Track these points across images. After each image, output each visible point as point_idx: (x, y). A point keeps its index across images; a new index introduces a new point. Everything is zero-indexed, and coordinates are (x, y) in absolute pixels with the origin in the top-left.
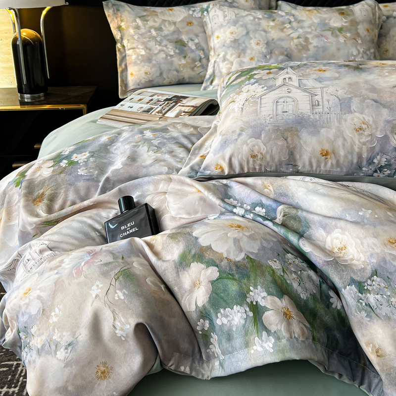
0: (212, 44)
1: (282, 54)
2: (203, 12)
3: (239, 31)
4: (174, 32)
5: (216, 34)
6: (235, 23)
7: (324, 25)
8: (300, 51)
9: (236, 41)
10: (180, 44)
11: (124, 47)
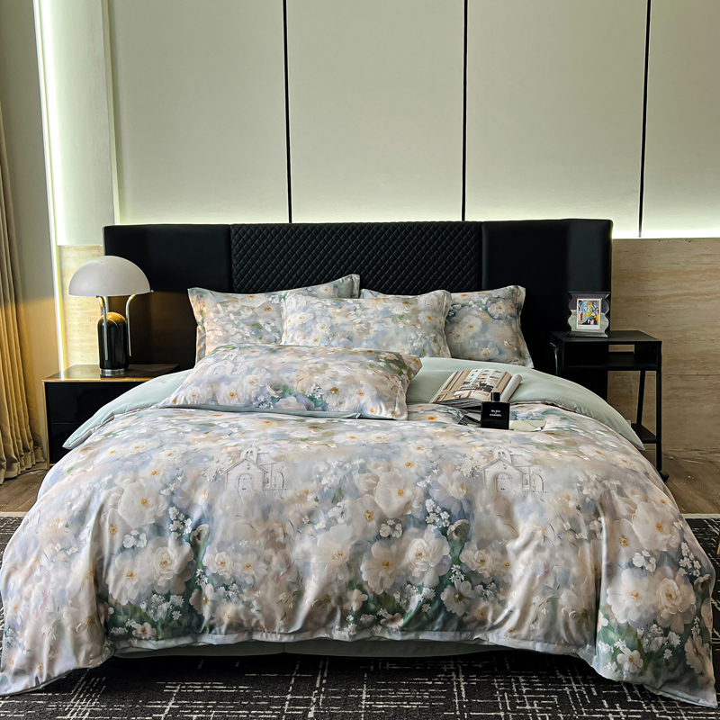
0: (285, 328)
1: (344, 336)
2: (280, 299)
3: (308, 316)
4: (252, 316)
5: (289, 319)
6: (305, 309)
7: (386, 312)
8: (360, 334)
9: (303, 325)
10: (257, 328)
11: (204, 328)
